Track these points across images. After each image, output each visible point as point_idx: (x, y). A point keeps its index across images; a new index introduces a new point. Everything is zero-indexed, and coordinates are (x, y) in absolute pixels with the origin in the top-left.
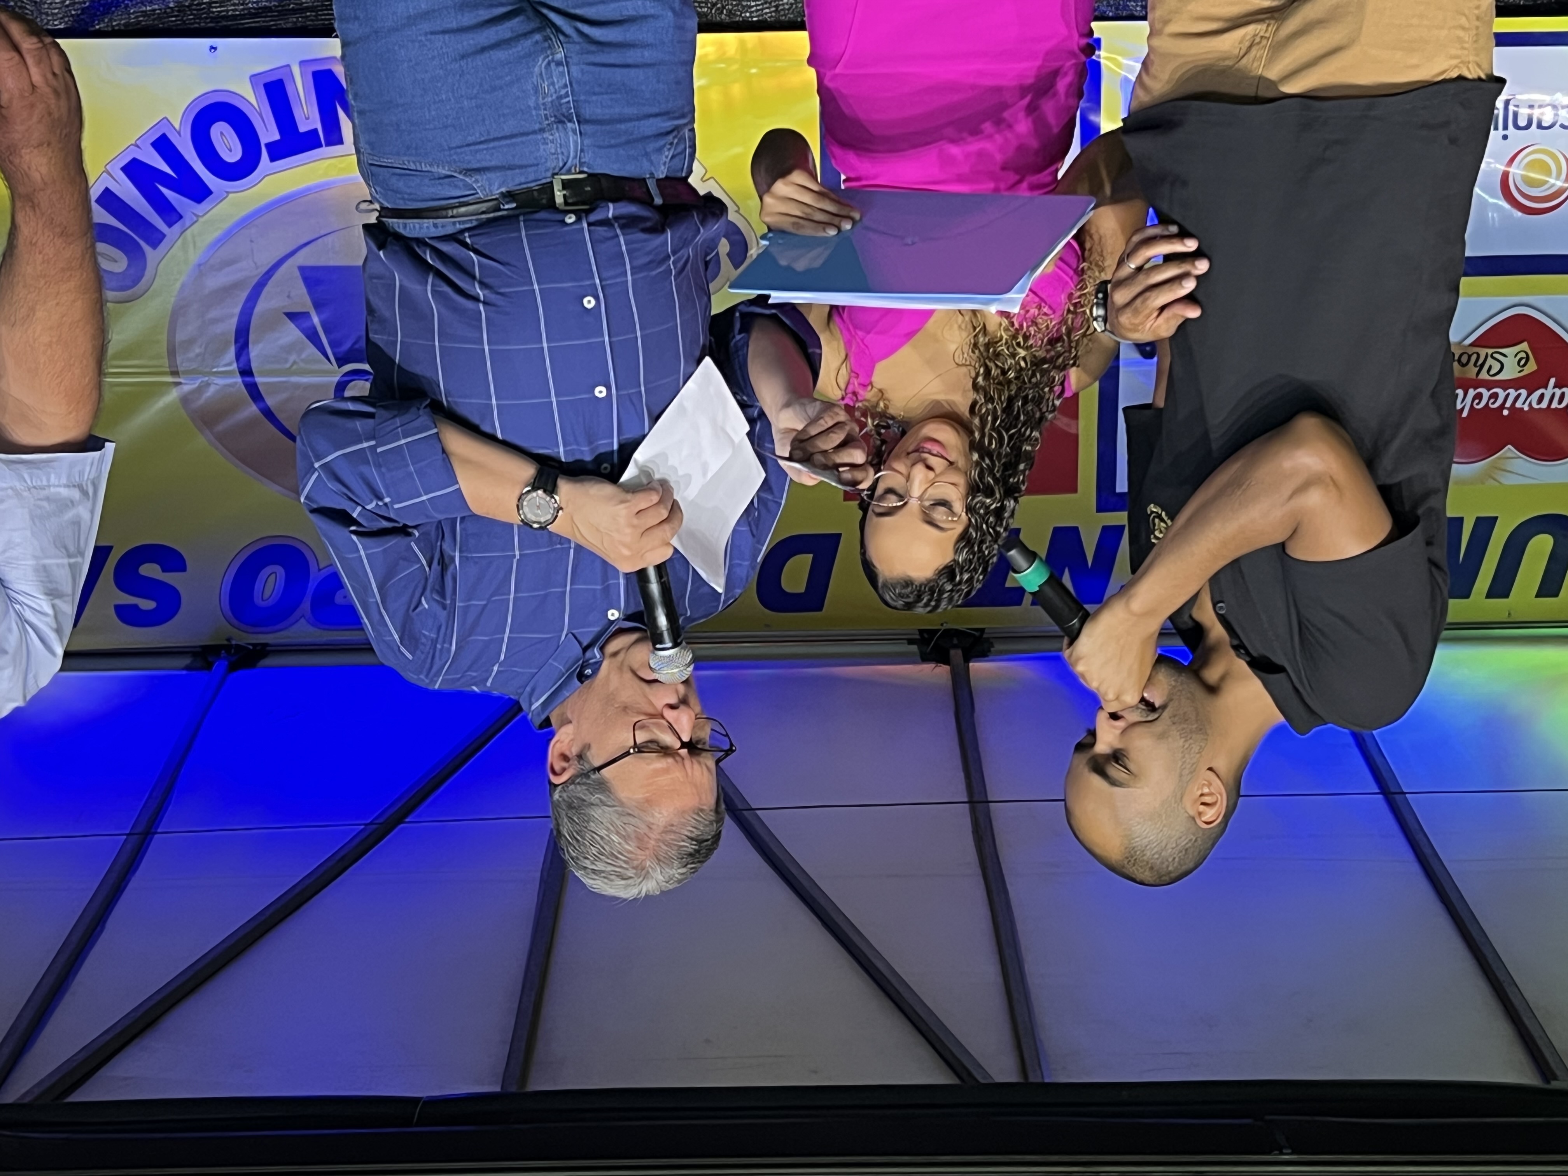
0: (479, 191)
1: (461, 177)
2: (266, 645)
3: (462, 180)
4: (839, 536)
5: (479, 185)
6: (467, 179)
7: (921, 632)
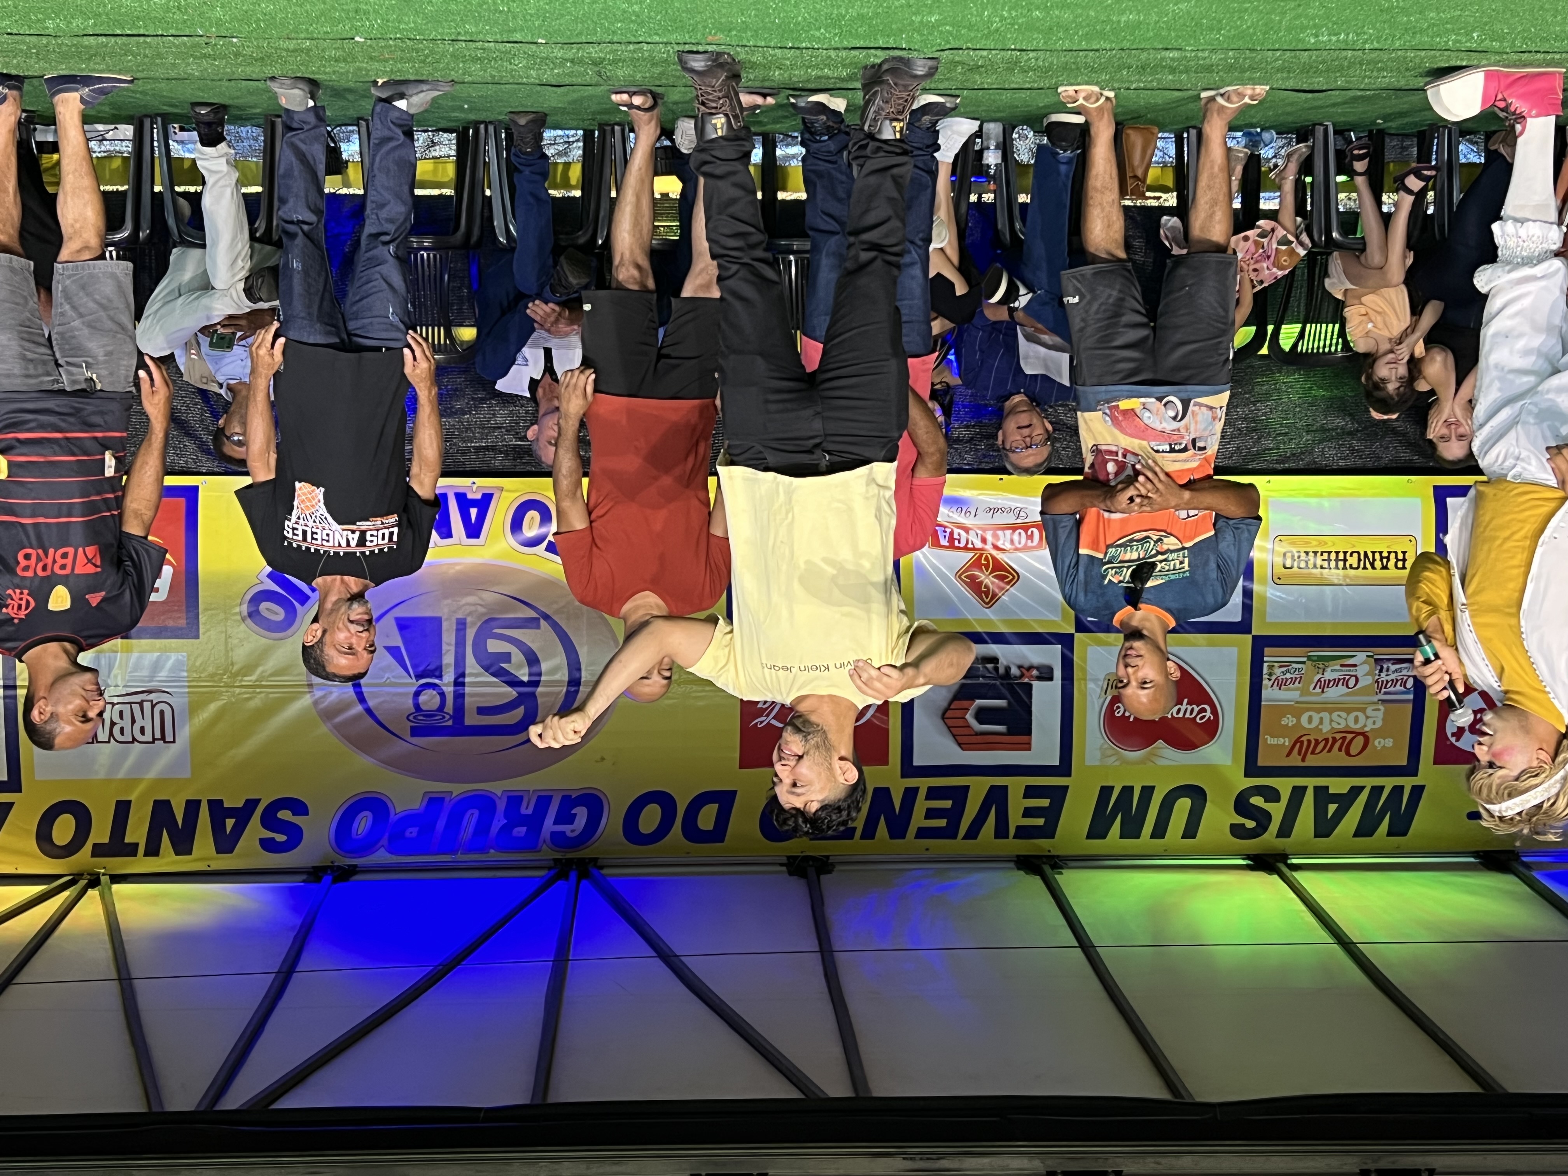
2: (356, 866)
4: (735, 792)
7: (789, 857)
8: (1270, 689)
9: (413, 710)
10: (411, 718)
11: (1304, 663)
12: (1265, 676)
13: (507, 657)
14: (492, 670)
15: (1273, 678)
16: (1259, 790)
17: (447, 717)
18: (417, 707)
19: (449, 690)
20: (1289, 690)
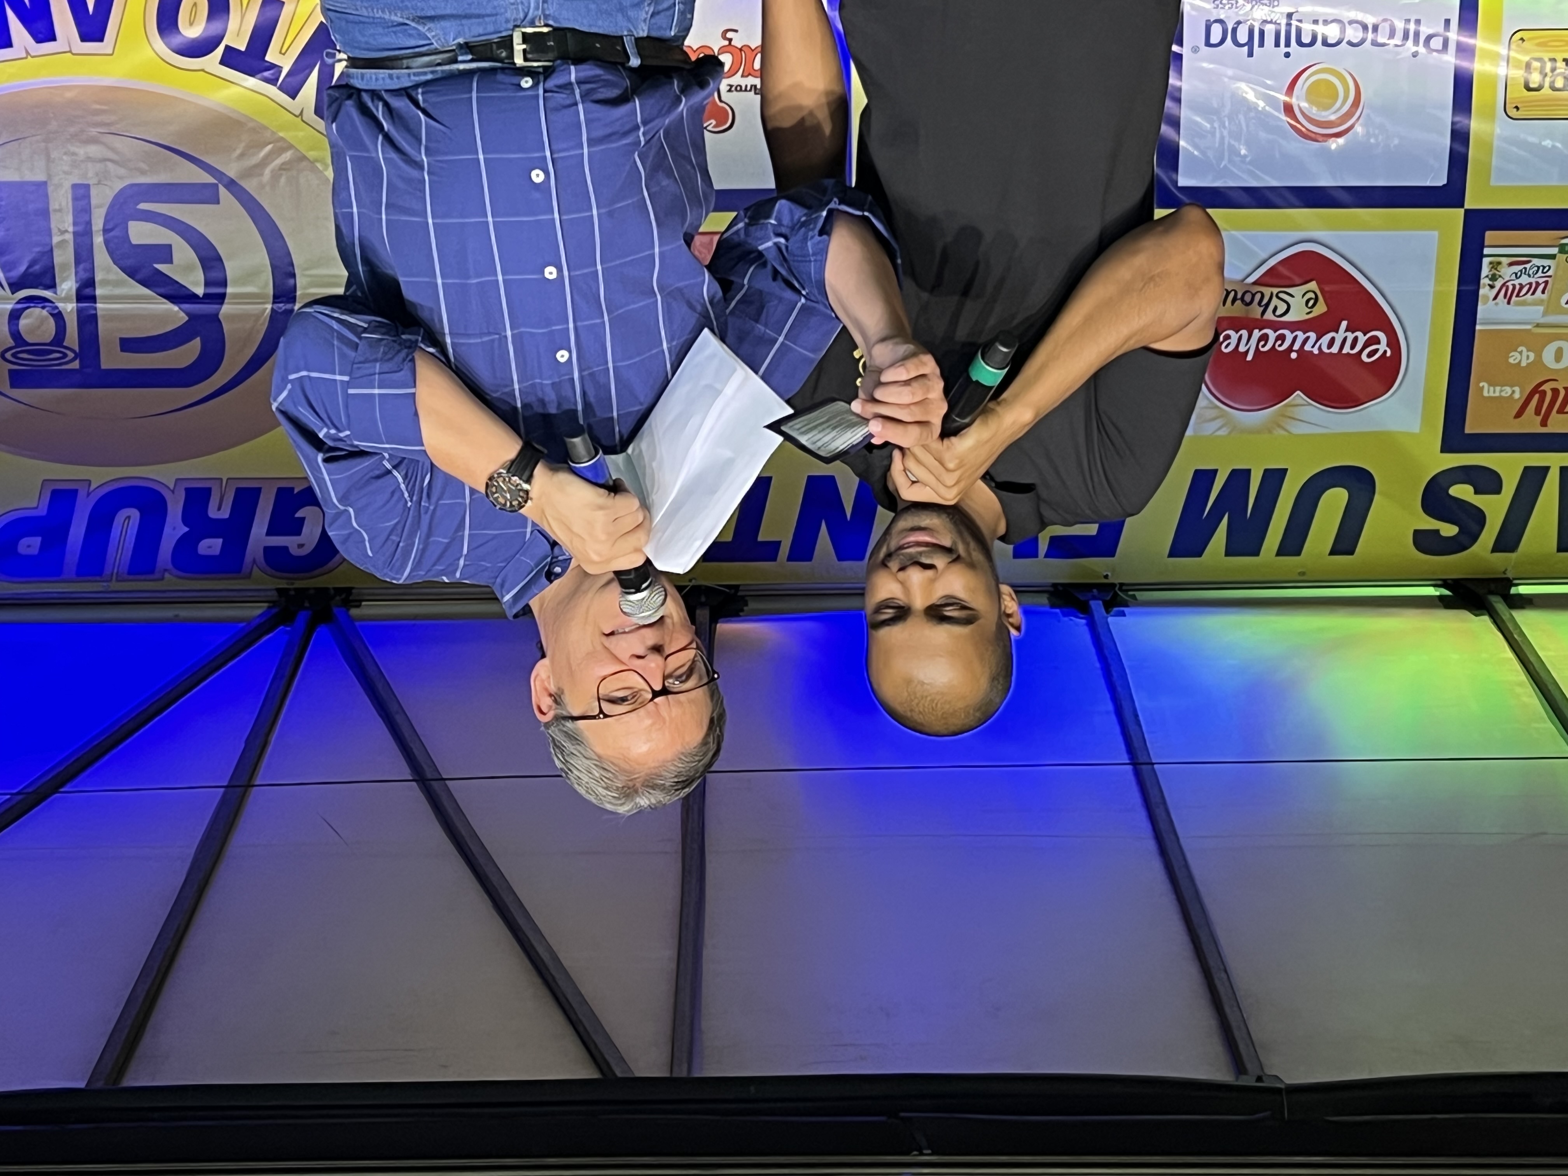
0: (433, 41)
1: (413, 24)
3: (415, 28)
5: (433, 34)
6: (420, 28)
8: (1491, 303)
9: (11, 342)
10: (8, 355)
11: (1552, 257)
12: (1485, 281)
13: (165, 253)
14: (139, 276)
15: (1498, 284)
16: (1466, 474)
17: (71, 355)
18: (16, 335)
19: (69, 308)
20: (1524, 304)
